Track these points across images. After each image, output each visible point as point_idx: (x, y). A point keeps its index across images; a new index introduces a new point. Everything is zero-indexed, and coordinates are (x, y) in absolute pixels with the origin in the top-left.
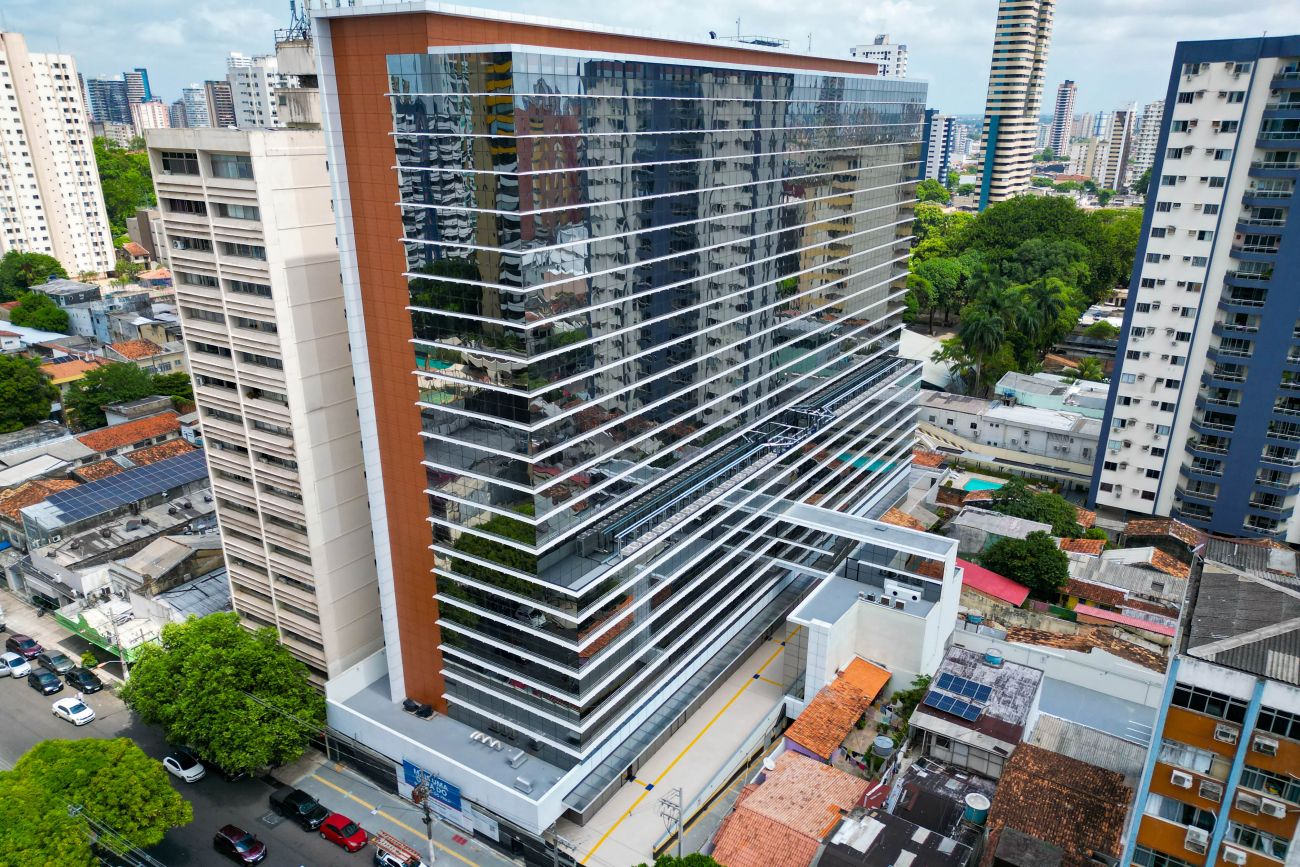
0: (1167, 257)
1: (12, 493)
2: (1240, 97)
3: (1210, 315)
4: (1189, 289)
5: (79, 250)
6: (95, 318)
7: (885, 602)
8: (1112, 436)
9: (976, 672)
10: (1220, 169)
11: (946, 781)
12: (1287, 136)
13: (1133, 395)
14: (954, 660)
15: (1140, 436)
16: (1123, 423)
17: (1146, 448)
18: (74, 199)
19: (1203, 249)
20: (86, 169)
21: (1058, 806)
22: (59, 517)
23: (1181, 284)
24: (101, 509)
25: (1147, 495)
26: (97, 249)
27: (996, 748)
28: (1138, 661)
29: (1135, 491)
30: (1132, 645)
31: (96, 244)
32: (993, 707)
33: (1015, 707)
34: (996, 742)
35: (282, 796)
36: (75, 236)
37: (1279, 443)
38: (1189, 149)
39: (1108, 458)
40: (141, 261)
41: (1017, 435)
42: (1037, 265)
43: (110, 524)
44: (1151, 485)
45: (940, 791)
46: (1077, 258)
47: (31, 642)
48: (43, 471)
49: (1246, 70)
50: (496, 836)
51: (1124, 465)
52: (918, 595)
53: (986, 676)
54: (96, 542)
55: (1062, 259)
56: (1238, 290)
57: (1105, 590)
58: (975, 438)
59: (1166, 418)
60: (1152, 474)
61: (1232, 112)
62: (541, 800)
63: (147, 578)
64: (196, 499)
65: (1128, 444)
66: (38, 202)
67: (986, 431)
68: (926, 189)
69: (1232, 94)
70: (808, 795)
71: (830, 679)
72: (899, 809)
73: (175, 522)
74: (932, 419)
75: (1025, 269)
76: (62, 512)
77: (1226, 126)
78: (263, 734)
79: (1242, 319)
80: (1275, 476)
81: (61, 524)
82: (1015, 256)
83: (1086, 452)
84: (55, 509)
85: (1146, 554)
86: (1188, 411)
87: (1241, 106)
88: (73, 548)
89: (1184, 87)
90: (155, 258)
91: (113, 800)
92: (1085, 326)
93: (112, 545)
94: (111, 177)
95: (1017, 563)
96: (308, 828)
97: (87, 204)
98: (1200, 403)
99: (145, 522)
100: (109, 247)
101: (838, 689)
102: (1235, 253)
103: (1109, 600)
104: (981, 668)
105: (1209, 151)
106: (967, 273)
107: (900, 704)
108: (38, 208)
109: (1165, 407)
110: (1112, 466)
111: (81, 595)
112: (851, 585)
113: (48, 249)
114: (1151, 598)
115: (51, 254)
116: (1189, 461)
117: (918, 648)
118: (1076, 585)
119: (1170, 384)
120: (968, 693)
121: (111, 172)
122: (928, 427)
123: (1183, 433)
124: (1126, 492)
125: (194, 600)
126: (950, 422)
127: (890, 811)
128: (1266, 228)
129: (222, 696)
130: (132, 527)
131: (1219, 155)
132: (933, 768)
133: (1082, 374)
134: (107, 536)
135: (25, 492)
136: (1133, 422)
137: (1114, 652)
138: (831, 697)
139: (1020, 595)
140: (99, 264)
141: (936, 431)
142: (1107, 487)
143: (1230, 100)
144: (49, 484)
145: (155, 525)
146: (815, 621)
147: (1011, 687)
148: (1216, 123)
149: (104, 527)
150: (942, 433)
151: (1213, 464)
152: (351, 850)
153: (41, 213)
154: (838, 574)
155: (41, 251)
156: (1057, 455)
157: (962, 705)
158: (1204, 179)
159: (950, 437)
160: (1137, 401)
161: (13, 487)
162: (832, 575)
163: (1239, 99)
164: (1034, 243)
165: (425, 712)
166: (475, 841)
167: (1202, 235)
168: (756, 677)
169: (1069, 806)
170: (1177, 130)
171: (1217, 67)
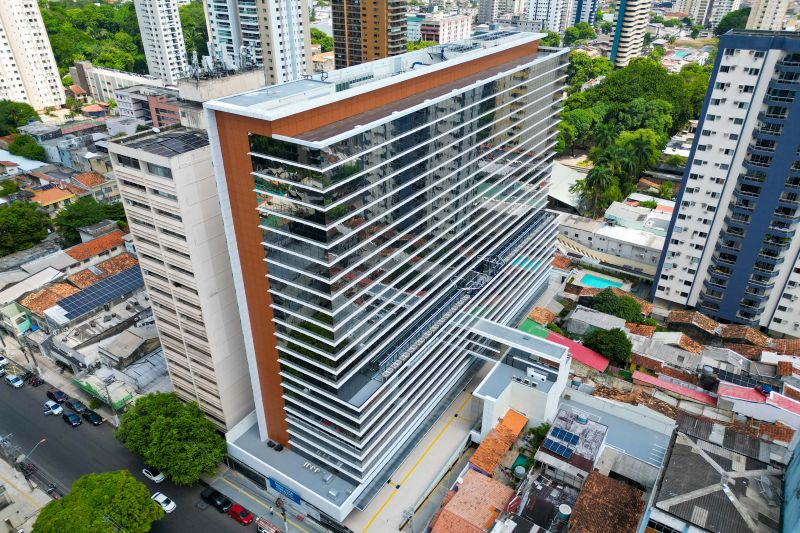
0: (706, 163)
1: (35, 296)
2: (756, 72)
3: (728, 198)
4: (717, 182)
5: (42, 92)
6: (61, 152)
7: (527, 382)
8: (666, 261)
9: (573, 426)
10: (741, 114)
11: (551, 491)
12: (781, 100)
13: (680, 240)
14: (561, 418)
15: (682, 262)
16: (673, 254)
17: (685, 269)
18: (35, 59)
19: (727, 160)
20: (41, 38)
21: (606, 514)
22: (66, 316)
23: (712, 179)
24: (89, 309)
25: (684, 294)
26: (54, 91)
27: (578, 475)
28: (662, 412)
29: (677, 292)
30: (661, 401)
31: (52, 87)
32: (579, 449)
33: (591, 449)
34: (579, 471)
35: (207, 494)
36: (39, 83)
37: (759, 273)
38: (724, 100)
39: (663, 272)
40: (82, 97)
41: (614, 246)
42: (640, 116)
43: (95, 318)
44: (687, 289)
45: (548, 499)
46: (665, 112)
47: (60, 393)
48: (50, 280)
49: (762, 55)
50: (319, 519)
51: (672, 277)
52: (545, 378)
53: (577, 429)
54: (88, 330)
55: (655, 113)
56: (746, 187)
57: (651, 361)
58: (590, 246)
59: (698, 254)
60: (687, 283)
61: (751, 80)
62: (343, 505)
63: (121, 359)
64: (139, 297)
65: (675, 266)
66: (13, 62)
67: (596, 242)
68: (580, 29)
69: (752, 70)
70: (479, 500)
71: (495, 424)
72: (526, 510)
73: (131, 315)
74: (566, 233)
75: (633, 118)
76: (67, 313)
77: (747, 89)
78: (195, 466)
79: (746, 202)
80: (756, 291)
81: (67, 320)
82: (627, 109)
83: (653, 259)
84: (63, 310)
85: (676, 337)
86: (710, 250)
87: (756, 77)
88: (76, 335)
89: (724, 62)
90: (90, 94)
91: (124, 513)
92: (666, 155)
93: (97, 333)
94: (55, 32)
95: (603, 347)
96: (222, 511)
97: (44, 62)
98: (718, 247)
99: (114, 316)
100: (61, 89)
101: (498, 430)
102: (745, 164)
103: (652, 368)
104: (576, 424)
105: (736, 103)
106: (596, 120)
107: (532, 436)
108: (13, 65)
109: (698, 247)
110: (665, 277)
111: (84, 366)
112: (508, 368)
113: (25, 98)
114: (676, 366)
115: (27, 102)
116: (709, 278)
117: (544, 407)
118: (636, 357)
119: (701, 234)
120: (567, 440)
121: (54, 29)
122: (563, 237)
123: (707, 262)
124: (672, 292)
125: (148, 369)
126: (576, 235)
127: (519, 514)
128: (763, 152)
129: (173, 446)
130: (107, 319)
131: (741, 105)
132: (546, 482)
133: (660, 193)
134: (93, 326)
135: (43, 295)
136: (678, 254)
137: (650, 406)
138: (495, 436)
139: (604, 364)
140: (56, 100)
141: (567, 240)
142: (662, 288)
143: (750, 73)
144: (56, 289)
145: (119, 318)
146: (488, 398)
147: (590, 437)
148: (741, 87)
149: (91, 319)
150: (572, 242)
151: (721, 282)
152: (245, 525)
153: (15, 69)
154: (502, 362)
155: (21, 100)
156: (638, 259)
157: (563, 447)
158: (731, 119)
159: (576, 245)
160: (682, 243)
161: (35, 291)
162: (499, 362)
163: (756, 73)
164: (639, 102)
165: (279, 449)
166: (308, 519)
167: (727, 152)
168: (456, 416)
169: (611, 514)
170: (718, 88)
171: (744, 53)
